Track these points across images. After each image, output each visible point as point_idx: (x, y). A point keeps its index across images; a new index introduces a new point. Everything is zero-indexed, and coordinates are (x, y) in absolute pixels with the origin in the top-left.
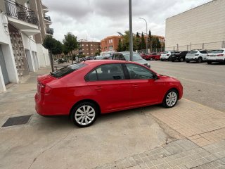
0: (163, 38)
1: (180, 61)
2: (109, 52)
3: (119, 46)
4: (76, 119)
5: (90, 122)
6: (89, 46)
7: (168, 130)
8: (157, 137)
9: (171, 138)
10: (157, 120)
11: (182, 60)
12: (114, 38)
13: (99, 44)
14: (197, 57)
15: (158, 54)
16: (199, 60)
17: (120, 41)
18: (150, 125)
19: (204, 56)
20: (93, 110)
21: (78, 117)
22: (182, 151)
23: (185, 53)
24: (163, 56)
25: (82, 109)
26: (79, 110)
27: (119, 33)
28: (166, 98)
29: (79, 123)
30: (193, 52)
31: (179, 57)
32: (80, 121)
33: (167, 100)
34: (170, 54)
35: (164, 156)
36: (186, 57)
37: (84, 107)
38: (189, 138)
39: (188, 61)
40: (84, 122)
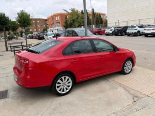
0: (104, 15)
1: (122, 35)
2: (57, 28)
3: (66, 22)
4: (57, 89)
5: (68, 91)
6: (36, 22)
7: (132, 92)
8: (125, 98)
9: (137, 97)
10: (120, 85)
11: (124, 34)
12: (61, 15)
13: (46, 20)
14: (136, 31)
15: (103, 29)
16: (138, 34)
17: (66, 18)
18: (116, 89)
19: (141, 30)
20: (70, 80)
21: (58, 87)
22: (148, 105)
23: (126, 28)
24: (107, 31)
25: (62, 80)
26: (59, 81)
27: (65, 10)
28: (124, 66)
29: (60, 92)
30: (133, 27)
31: (121, 32)
32: (60, 90)
33: (125, 68)
34: (113, 29)
35: (137, 110)
36: (127, 31)
37: (63, 78)
38: (150, 96)
39: (129, 35)
40: (63, 91)
